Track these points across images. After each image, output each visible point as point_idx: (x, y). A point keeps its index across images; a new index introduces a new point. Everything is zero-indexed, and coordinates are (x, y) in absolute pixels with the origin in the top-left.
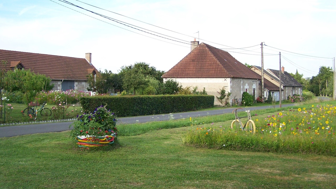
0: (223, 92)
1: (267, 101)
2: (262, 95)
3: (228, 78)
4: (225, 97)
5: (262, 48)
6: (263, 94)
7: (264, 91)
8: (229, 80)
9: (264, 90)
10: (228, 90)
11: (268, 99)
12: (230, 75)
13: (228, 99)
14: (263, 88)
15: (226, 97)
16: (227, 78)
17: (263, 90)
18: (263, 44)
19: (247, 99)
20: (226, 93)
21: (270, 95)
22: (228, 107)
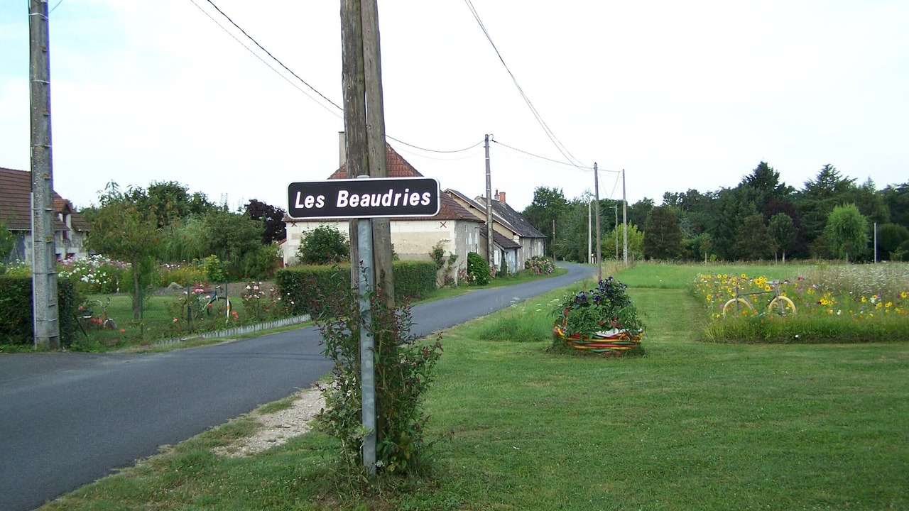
0: (438, 253)
1: (499, 272)
2: (488, 259)
3: (452, 219)
4: (444, 265)
5: (487, 147)
6: (491, 258)
7: (493, 249)
8: (451, 225)
9: (492, 246)
10: (450, 250)
11: (501, 268)
12: (456, 214)
13: (450, 269)
14: (490, 242)
15: (446, 266)
16: (447, 220)
17: (490, 248)
18: (490, 138)
19: (479, 269)
20: (447, 255)
21: (503, 259)
22: (451, 288)
